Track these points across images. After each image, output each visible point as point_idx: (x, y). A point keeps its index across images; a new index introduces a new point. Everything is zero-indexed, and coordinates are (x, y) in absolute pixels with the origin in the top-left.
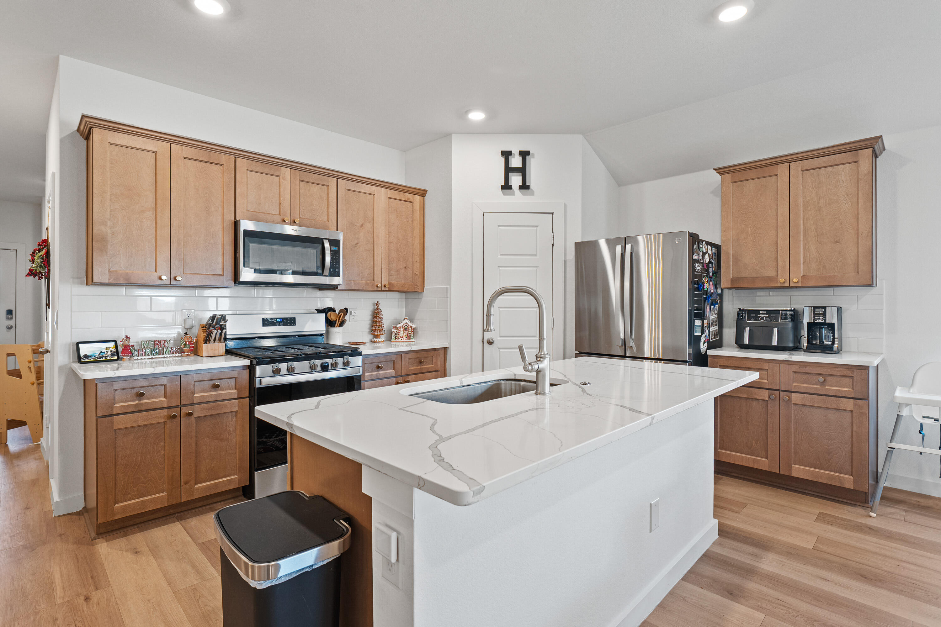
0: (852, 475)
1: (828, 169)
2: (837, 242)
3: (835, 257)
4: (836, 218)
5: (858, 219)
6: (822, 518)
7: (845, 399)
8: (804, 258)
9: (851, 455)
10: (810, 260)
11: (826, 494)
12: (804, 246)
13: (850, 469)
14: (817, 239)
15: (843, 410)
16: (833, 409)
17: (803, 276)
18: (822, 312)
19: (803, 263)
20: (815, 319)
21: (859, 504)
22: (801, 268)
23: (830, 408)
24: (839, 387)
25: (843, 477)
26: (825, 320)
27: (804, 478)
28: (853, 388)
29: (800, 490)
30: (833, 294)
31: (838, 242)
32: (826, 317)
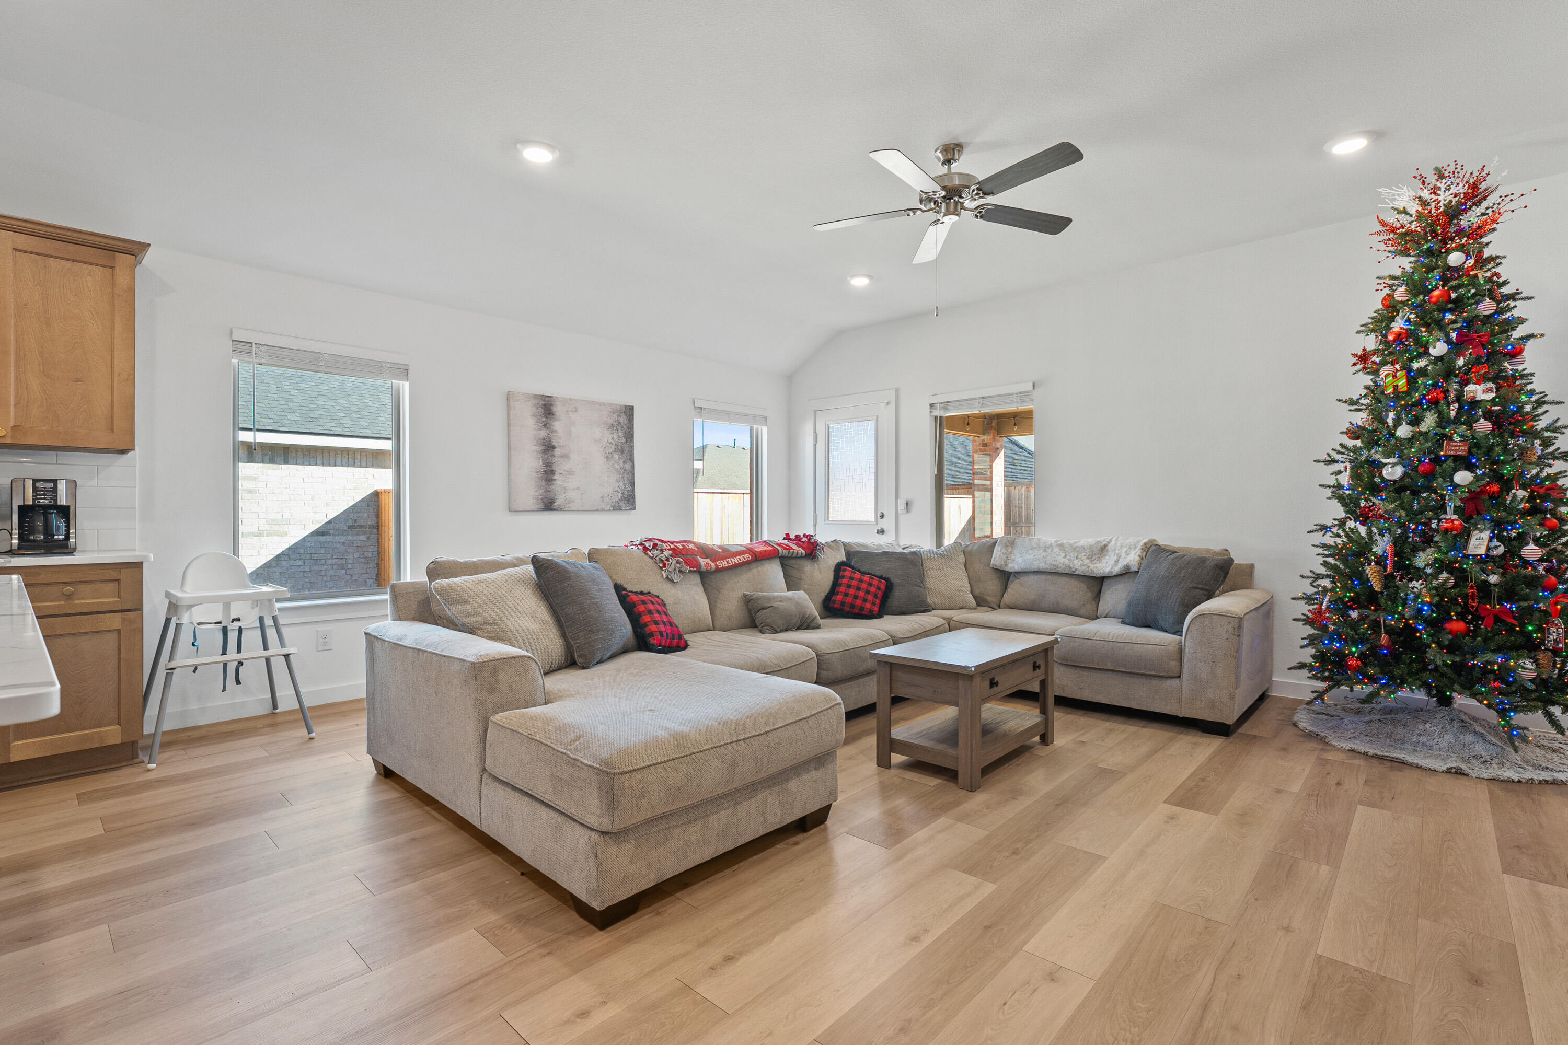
0: (119, 724)
1: (63, 262)
2: (78, 380)
3: (74, 403)
4: (76, 342)
5: (112, 351)
6: (82, 798)
7: (107, 614)
8: (16, 397)
9: (117, 695)
10: (28, 402)
11: (69, 771)
12: (16, 377)
13: (116, 716)
14: (42, 370)
15: (105, 631)
16: (87, 633)
17: (14, 426)
18: (51, 488)
19: (15, 405)
20: (37, 499)
21: (124, 764)
22: (12, 412)
23: (83, 633)
24: (98, 598)
25: (105, 731)
26: (56, 501)
27: (36, 757)
28: (119, 597)
29: (21, 783)
30: (55, 462)
31: (81, 381)
32: (56, 496)
